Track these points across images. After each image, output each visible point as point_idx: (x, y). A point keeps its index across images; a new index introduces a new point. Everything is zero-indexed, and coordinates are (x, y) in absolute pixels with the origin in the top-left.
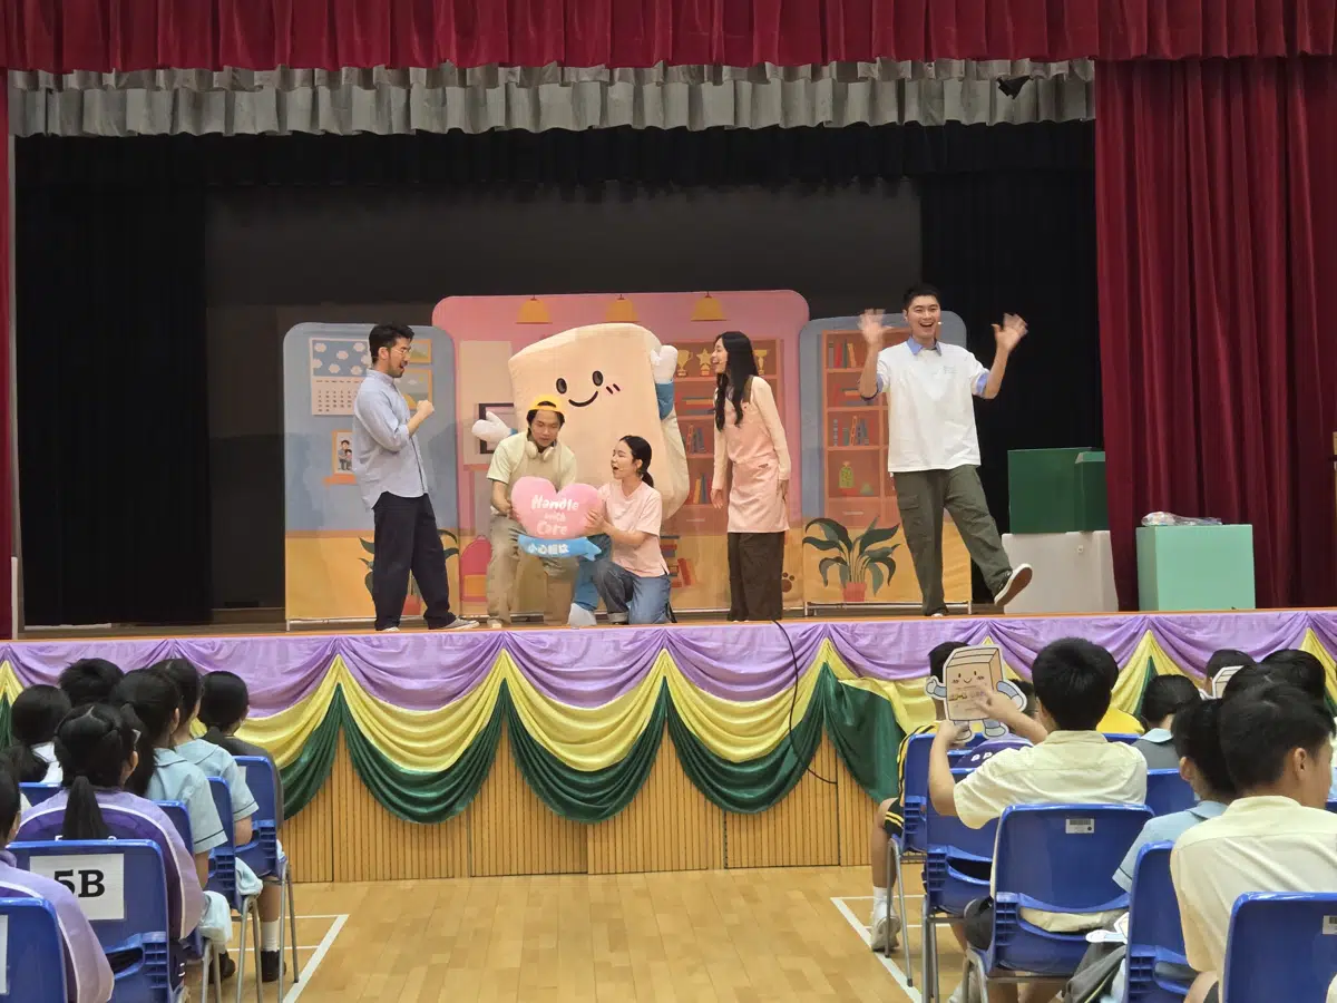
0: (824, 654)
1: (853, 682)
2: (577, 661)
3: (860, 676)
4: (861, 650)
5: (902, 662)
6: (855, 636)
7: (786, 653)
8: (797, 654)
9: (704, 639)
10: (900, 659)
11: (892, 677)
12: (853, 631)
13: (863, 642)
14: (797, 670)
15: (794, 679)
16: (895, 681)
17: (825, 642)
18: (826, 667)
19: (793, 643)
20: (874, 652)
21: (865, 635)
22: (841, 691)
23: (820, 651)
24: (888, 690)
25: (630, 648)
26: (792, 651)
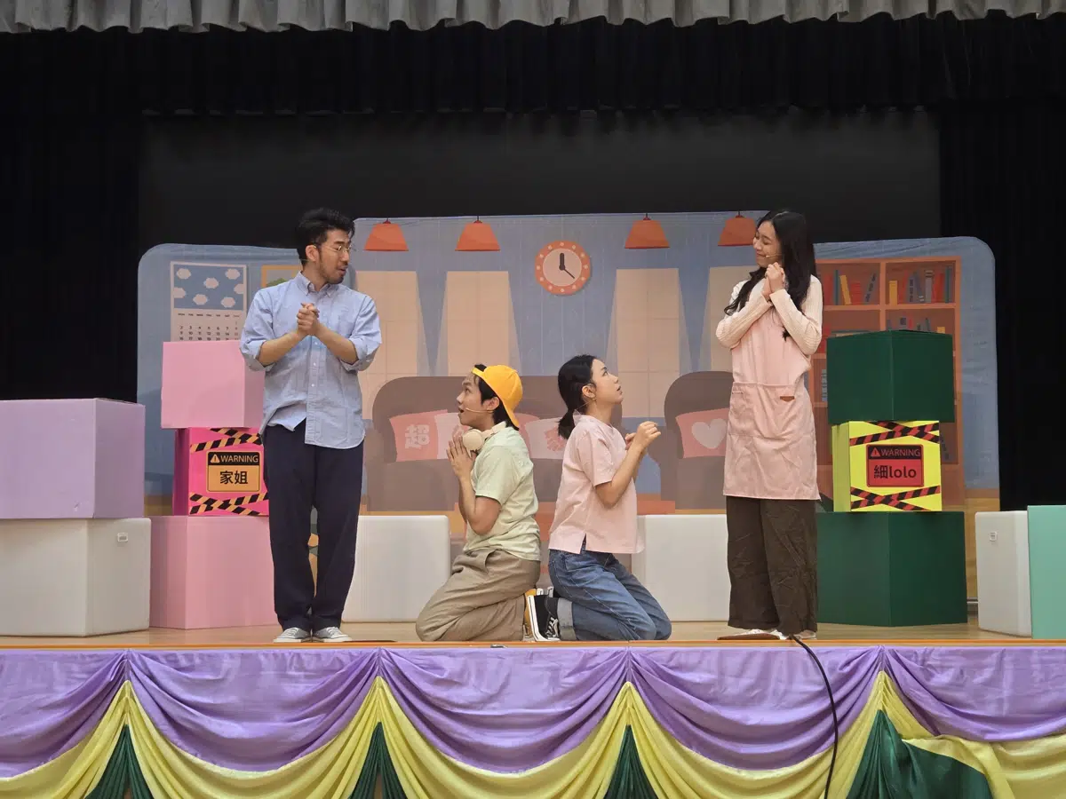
0: (879, 697)
1: (925, 743)
2: (491, 699)
3: (936, 733)
4: (940, 692)
5: (1004, 712)
6: (928, 671)
7: (818, 695)
8: (836, 697)
9: (690, 669)
10: (1000, 707)
11: (989, 737)
12: (924, 661)
13: (941, 679)
14: (837, 724)
15: (833, 738)
16: (992, 743)
17: (880, 678)
18: (882, 717)
19: (830, 679)
20: (960, 695)
21: (943, 668)
22: (907, 756)
23: (873, 693)
24: (983, 757)
25: (572, 680)
26: (829, 690)
